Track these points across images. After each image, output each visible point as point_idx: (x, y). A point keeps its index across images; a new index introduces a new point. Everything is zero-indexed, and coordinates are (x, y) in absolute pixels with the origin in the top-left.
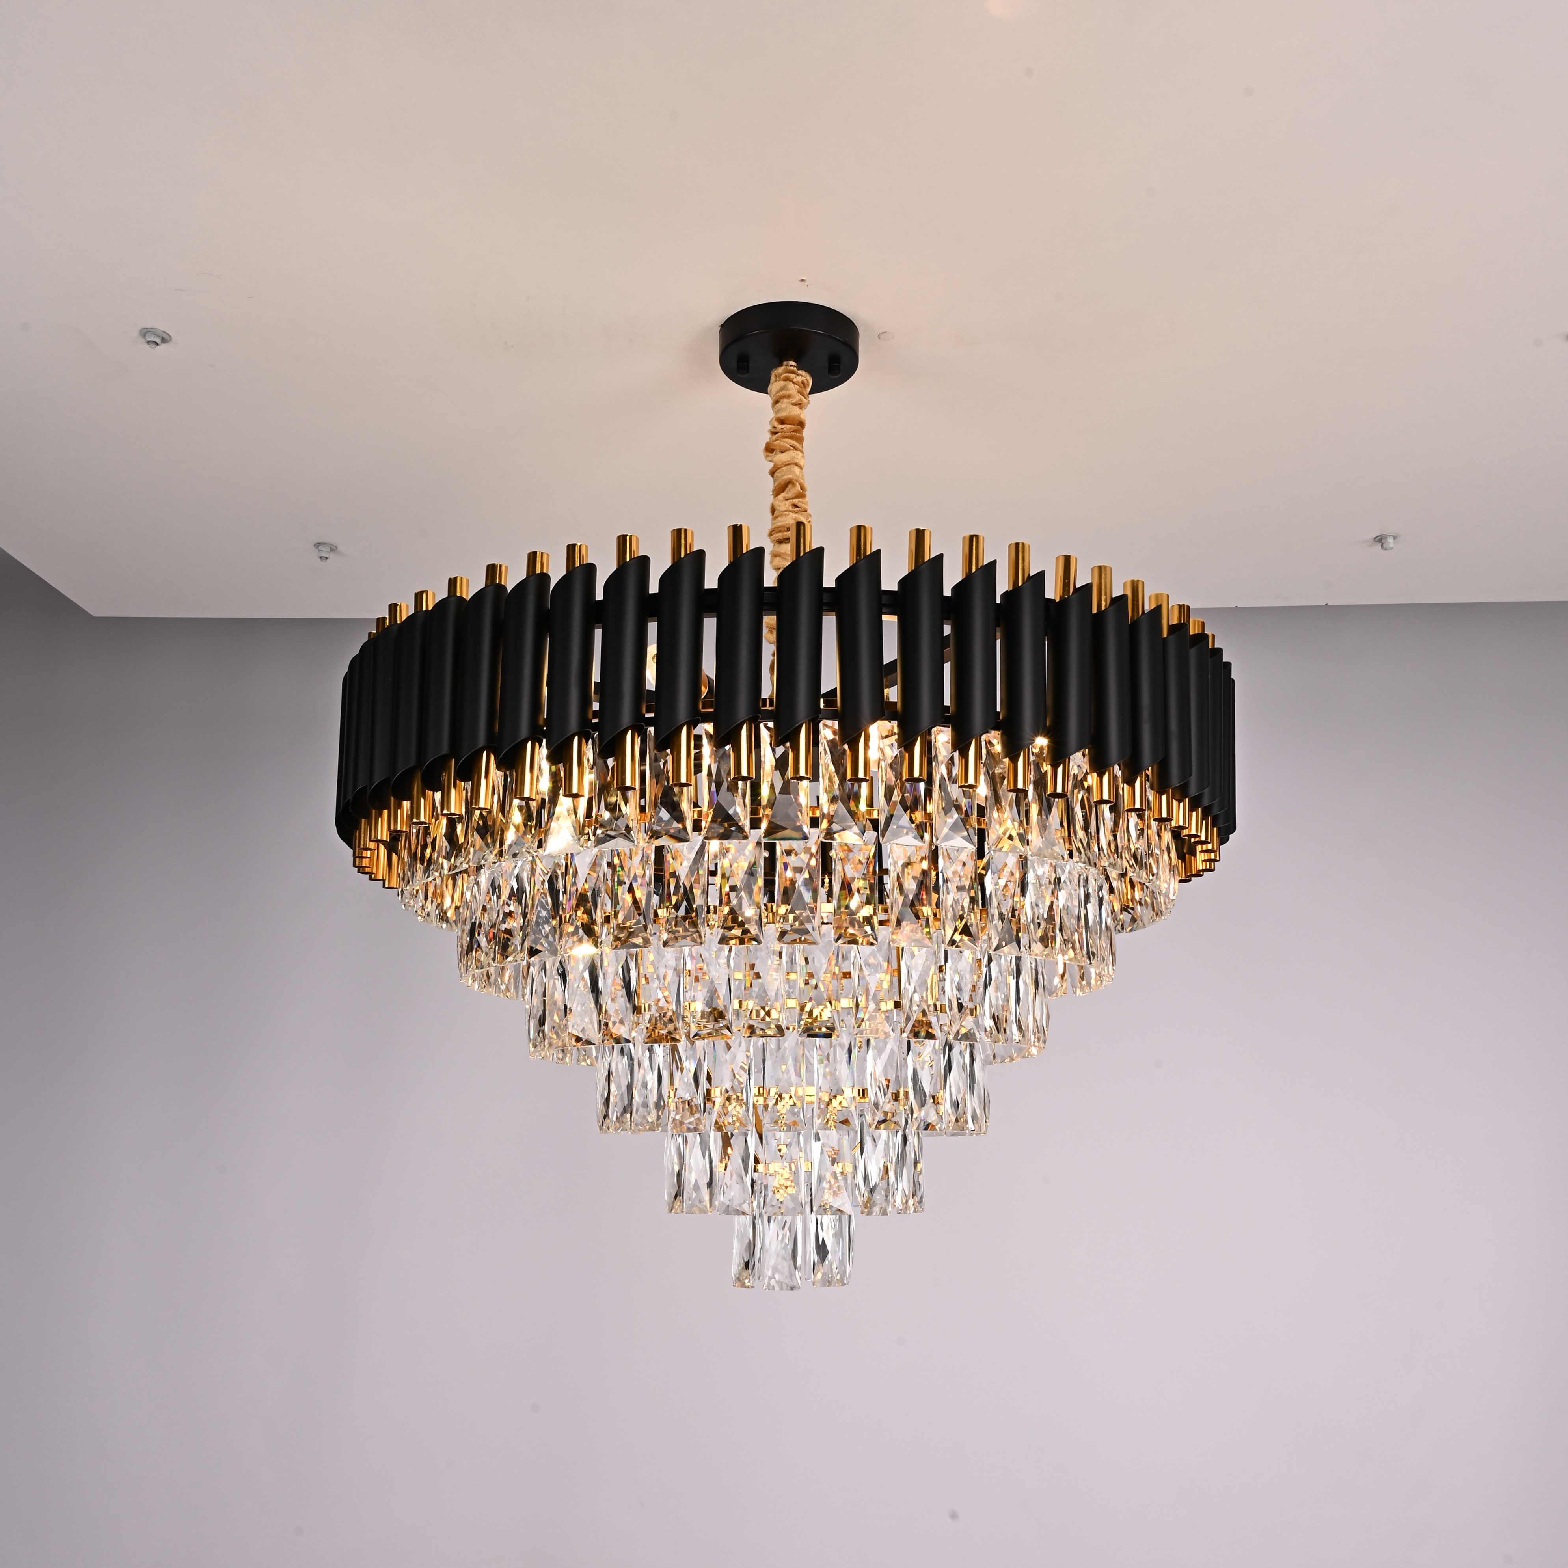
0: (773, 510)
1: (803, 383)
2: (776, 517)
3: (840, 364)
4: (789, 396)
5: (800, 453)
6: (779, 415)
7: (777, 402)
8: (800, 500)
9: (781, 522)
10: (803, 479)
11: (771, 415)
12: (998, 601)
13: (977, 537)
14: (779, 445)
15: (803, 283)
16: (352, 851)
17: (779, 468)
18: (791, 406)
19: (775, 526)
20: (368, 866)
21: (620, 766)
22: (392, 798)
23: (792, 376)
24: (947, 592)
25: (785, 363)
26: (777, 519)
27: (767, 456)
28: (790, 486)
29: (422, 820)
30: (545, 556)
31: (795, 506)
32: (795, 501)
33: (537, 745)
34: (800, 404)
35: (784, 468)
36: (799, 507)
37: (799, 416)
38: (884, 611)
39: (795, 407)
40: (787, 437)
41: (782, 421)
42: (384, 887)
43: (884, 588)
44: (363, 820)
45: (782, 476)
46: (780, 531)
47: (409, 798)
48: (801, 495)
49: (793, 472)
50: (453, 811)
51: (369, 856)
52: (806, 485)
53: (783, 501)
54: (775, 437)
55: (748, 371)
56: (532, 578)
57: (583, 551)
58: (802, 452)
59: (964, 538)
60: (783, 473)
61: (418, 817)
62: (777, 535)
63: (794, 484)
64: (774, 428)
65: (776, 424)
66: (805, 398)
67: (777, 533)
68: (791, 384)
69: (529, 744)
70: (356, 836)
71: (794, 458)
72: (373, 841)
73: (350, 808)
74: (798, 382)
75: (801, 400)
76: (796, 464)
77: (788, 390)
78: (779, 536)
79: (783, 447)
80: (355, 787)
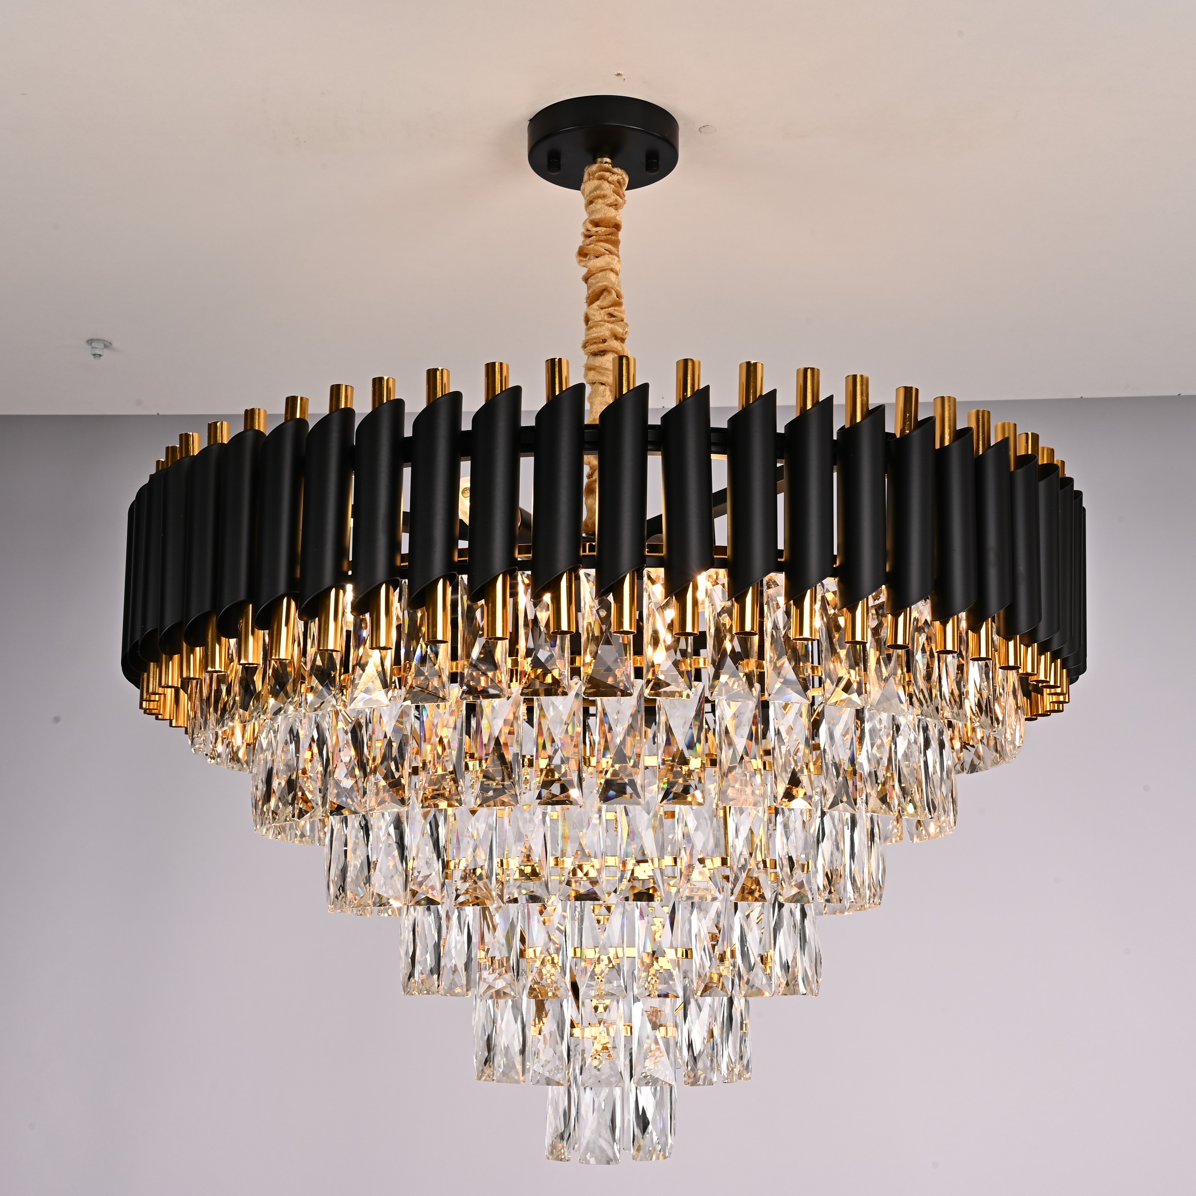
0: (587, 320)
1: (619, 182)
2: (591, 328)
3: (658, 159)
4: (604, 197)
5: (616, 258)
6: (593, 217)
7: (591, 202)
8: (616, 308)
9: (596, 333)
10: (619, 286)
11: (585, 216)
12: (835, 437)
13: (813, 369)
14: (593, 250)
15: (619, 77)
16: (138, 691)
17: (593, 275)
18: (606, 207)
19: (589, 337)
20: (155, 707)
21: (431, 618)
22: (185, 645)
23: (607, 174)
24: (781, 429)
25: (599, 160)
26: (592, 330)
27: (581, 261)
28: (605, 294)
29: (217, 668)
30: (349, 389)
31: (611, 315)
32: (611, 310)
33: (341, 592)
34: (616, 205)
35: (600, 274)
36: (615, 317)
37: (615, 218)
38: (713, 449)
39: (610, 208)
40: (601, 241)
41: (596, 224)
42: (171, 725)
43: (713, 425)
44: (152, 664)
45: (597, 283)
46: (595, 343)
47: (203, 643)
48: (617, 304)
49: (607, 279)
50: (250, 661)
51: (157, 699)
52: (623, 292)
53: (598, 310)
54: (588, 241)
55: (559, 169)
56: (336, 414)
57: (391, 384)
58: (618, 256)
59: (798, 371)
60: (598, 280)
61: (213, 665)
62: (592, 347)
63: (609, 292)
64: (588, 230)
65: (590, 226)
66: (621, 198)
67: (591, 344)
68: (606, 183)
69: (333, 592)
70: (143, 679)
71: (609, 263)
72: (163, 687)
73: (138, 652)
74: (613, 181)
75: (616, 200)
76: (612, 270)
77: (602, 189)
78: (594, 348)
79: (597, 251)
80: (144, 630)
